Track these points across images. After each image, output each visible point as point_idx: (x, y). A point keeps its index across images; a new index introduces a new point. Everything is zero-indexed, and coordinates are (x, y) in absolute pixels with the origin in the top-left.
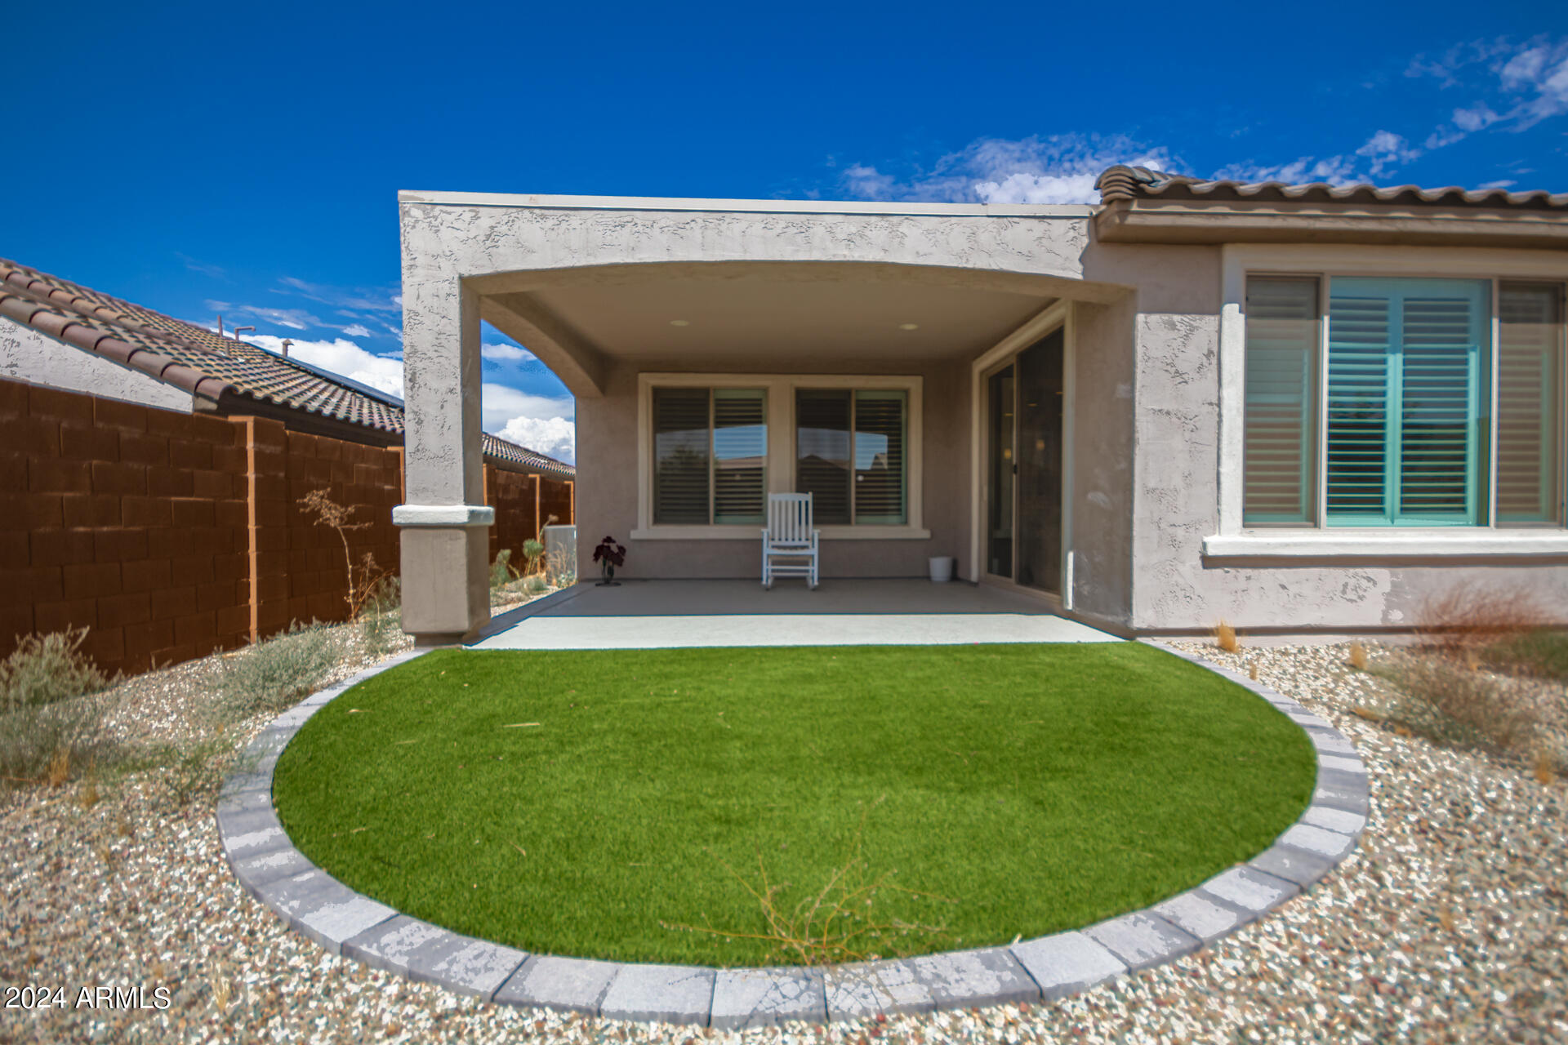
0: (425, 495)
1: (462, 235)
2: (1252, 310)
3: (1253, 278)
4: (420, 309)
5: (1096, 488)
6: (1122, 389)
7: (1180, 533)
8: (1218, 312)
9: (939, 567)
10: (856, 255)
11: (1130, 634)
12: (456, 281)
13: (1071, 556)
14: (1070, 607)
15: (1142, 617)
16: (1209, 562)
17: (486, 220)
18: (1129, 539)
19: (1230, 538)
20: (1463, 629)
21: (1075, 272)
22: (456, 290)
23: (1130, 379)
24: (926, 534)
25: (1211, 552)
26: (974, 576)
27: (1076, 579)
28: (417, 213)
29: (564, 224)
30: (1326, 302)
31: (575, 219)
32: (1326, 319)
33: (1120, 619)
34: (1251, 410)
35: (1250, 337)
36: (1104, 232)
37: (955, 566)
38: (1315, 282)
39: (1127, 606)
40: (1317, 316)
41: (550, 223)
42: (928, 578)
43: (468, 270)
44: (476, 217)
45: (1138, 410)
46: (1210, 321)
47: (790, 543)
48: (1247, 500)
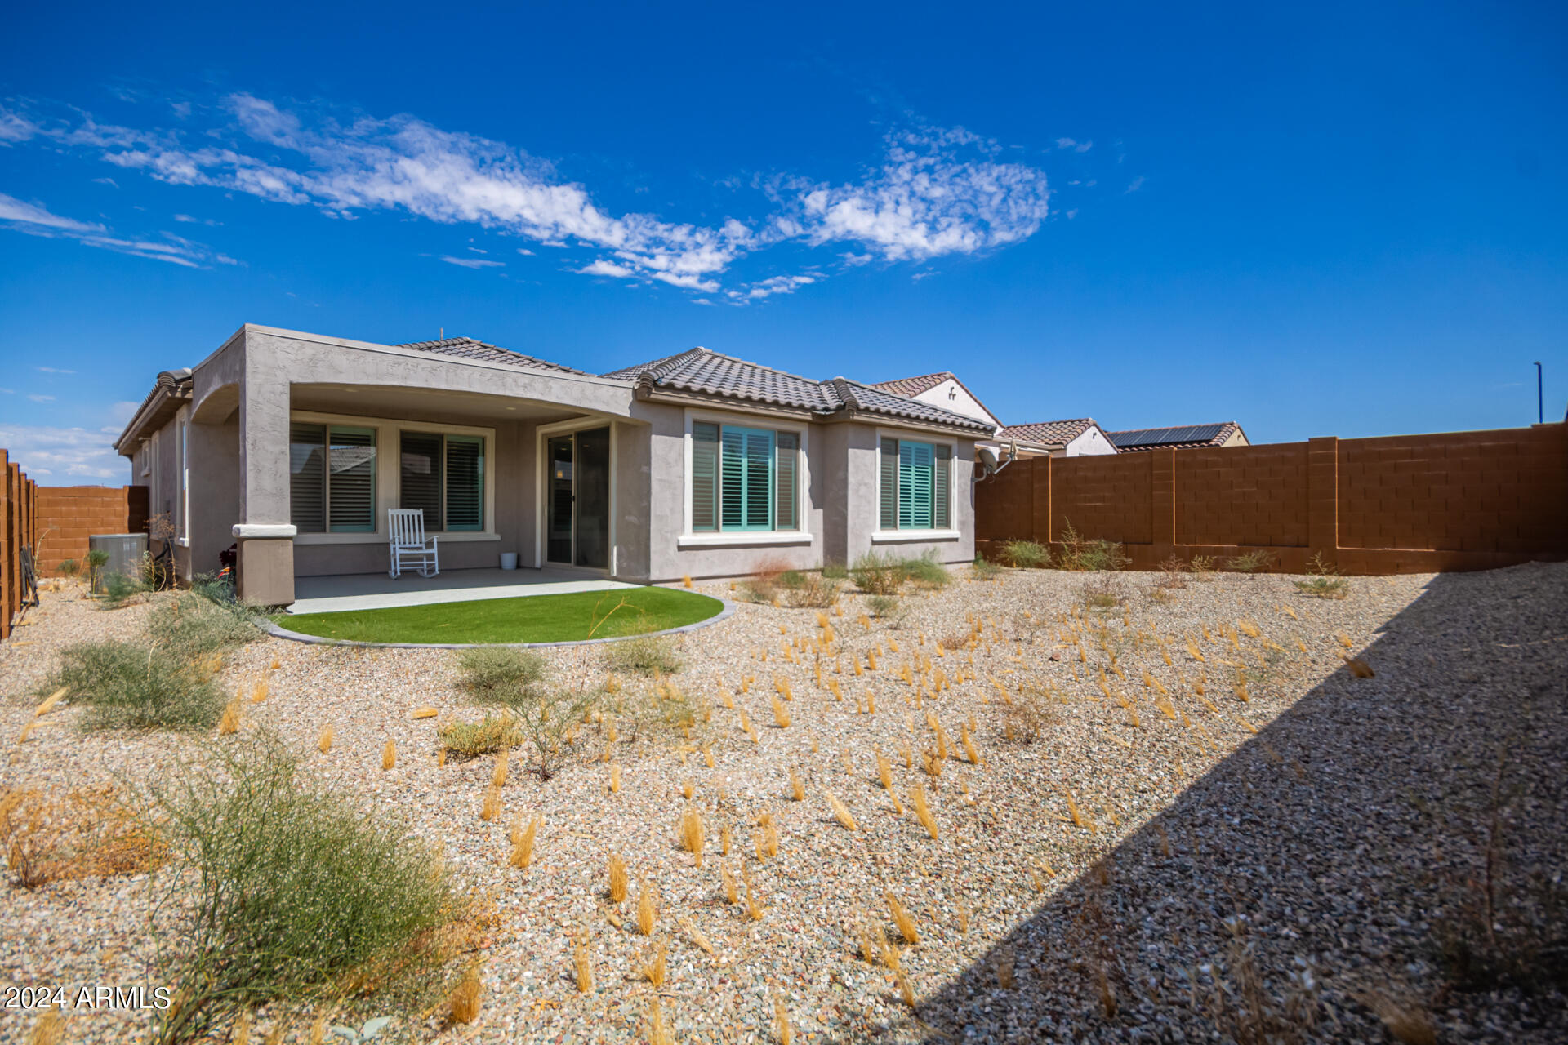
0: (259, 518)
1: (292, 357)
2: (696, 438)
3: (696, 423)
4: (260, 400)
5: (630, 514)
6: (644, 469)
7: (669, 535)
8: (683, 436)
9: (509, 560)
10: (528, 395)
11: (649, 583)
12: (288, 385)
13: (615, 549)
14: (615, 574)
15: (655, 575)
16: (681, 548)
17: (309, 350)
18: (648, 539)
19: (689, 537)
20: (766, 574)
21: (627, 413)
22: (288, 391)
23: (649, 464)
24: (498, 537)
25: (682, 544)
26: (538, 563)
27: (618, 560)
28: (259, 339)
29: (362, 360)
30: (721, 435)
31: (370, 357)
32: (721, 443)
33: (643, 577)
34: (696, 480)
35: (695, 447)
36: (639, 397)
37: (519, 558)
38: (717, 426)
39: (648, 570)
40: (718, 441)
41: (352, 357)
42: (500, 567)
43: (296, 379)
44: (302, 347)
45: (653, 479)
46: (679, 440)
47: (413, 545)
48: (694, 520)
